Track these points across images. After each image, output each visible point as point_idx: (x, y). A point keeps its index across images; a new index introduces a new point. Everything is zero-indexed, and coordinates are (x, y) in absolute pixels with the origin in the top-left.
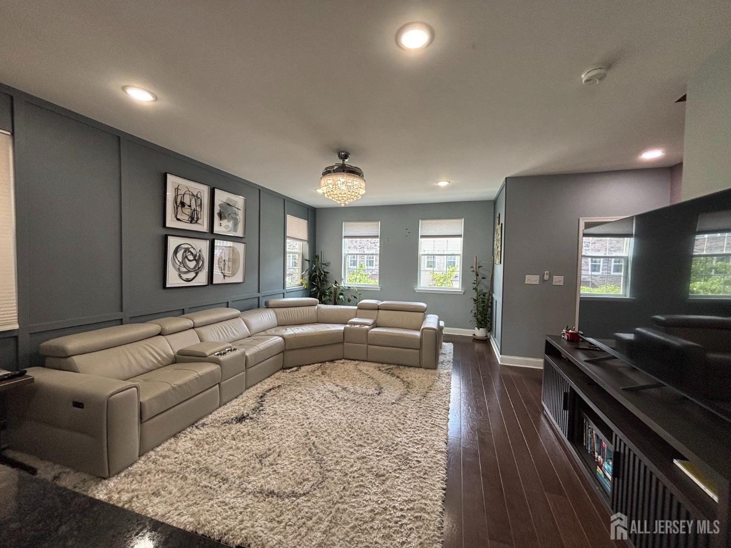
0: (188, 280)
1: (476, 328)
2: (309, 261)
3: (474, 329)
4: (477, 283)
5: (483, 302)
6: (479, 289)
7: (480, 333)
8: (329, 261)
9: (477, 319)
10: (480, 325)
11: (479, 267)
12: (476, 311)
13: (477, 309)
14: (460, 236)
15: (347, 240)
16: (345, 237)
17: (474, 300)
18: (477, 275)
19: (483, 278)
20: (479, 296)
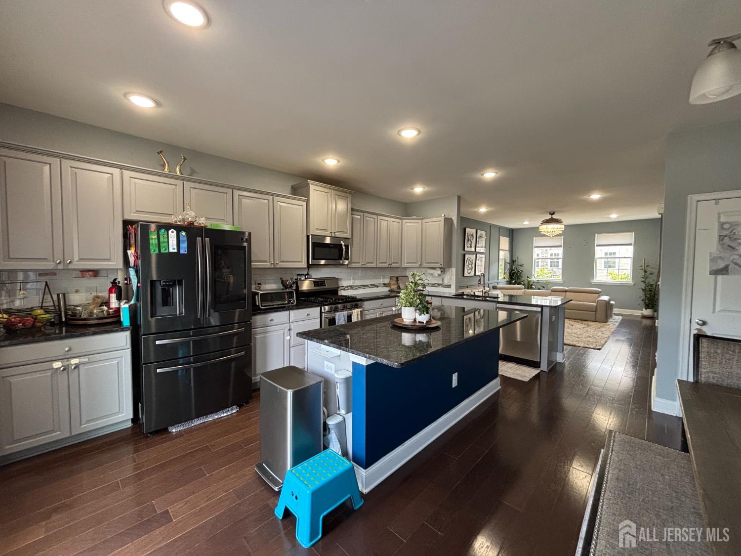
0: (469, 273)
1: (644, 309)
2: (509, 263)
3: (642, 310)
4: (645, 277)
5: (650, 291)
6: (646, 281)
7: (647, 312)
8: (522, 263)
9: (645, 303)
10: (647, 307)
11: (647, 266)
12: (644, 298)
13: (645, 295)
14: (631, 244)
15: (536, 249)
16: (535, 247)
17: (643, 290)
18: (646, 272)
19: (651, 274)
20: (648, 286)
